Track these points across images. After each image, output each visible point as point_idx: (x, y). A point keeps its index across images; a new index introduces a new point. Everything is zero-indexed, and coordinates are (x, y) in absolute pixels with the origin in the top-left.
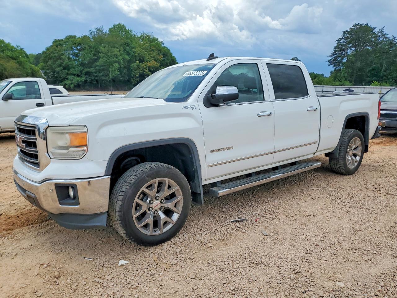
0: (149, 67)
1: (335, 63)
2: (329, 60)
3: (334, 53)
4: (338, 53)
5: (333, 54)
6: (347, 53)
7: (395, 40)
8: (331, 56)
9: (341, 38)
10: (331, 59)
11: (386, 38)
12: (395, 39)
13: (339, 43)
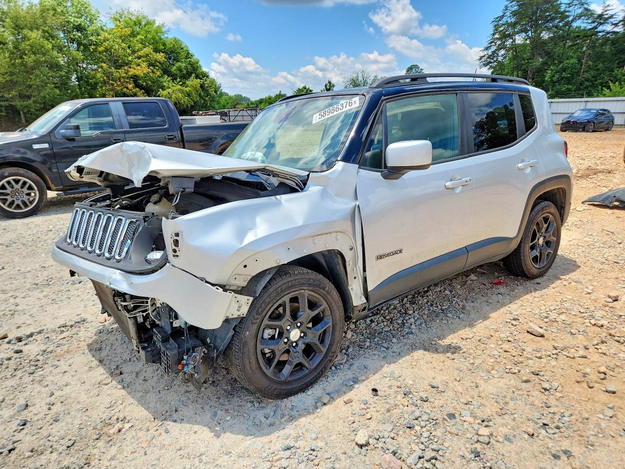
0: (135, 79)
1: (491, 63)
2: (481, 58)
3: (492, 42)
4: (499, 42)
5: (489, 45)
6: (514, 41)
7: (607, 10)
8: (487, 49)
9: (500, 17)
10: (484, 56)
11: (587, 9)
12: (609, 8)
13: (498, 25)
